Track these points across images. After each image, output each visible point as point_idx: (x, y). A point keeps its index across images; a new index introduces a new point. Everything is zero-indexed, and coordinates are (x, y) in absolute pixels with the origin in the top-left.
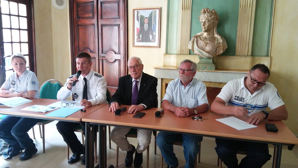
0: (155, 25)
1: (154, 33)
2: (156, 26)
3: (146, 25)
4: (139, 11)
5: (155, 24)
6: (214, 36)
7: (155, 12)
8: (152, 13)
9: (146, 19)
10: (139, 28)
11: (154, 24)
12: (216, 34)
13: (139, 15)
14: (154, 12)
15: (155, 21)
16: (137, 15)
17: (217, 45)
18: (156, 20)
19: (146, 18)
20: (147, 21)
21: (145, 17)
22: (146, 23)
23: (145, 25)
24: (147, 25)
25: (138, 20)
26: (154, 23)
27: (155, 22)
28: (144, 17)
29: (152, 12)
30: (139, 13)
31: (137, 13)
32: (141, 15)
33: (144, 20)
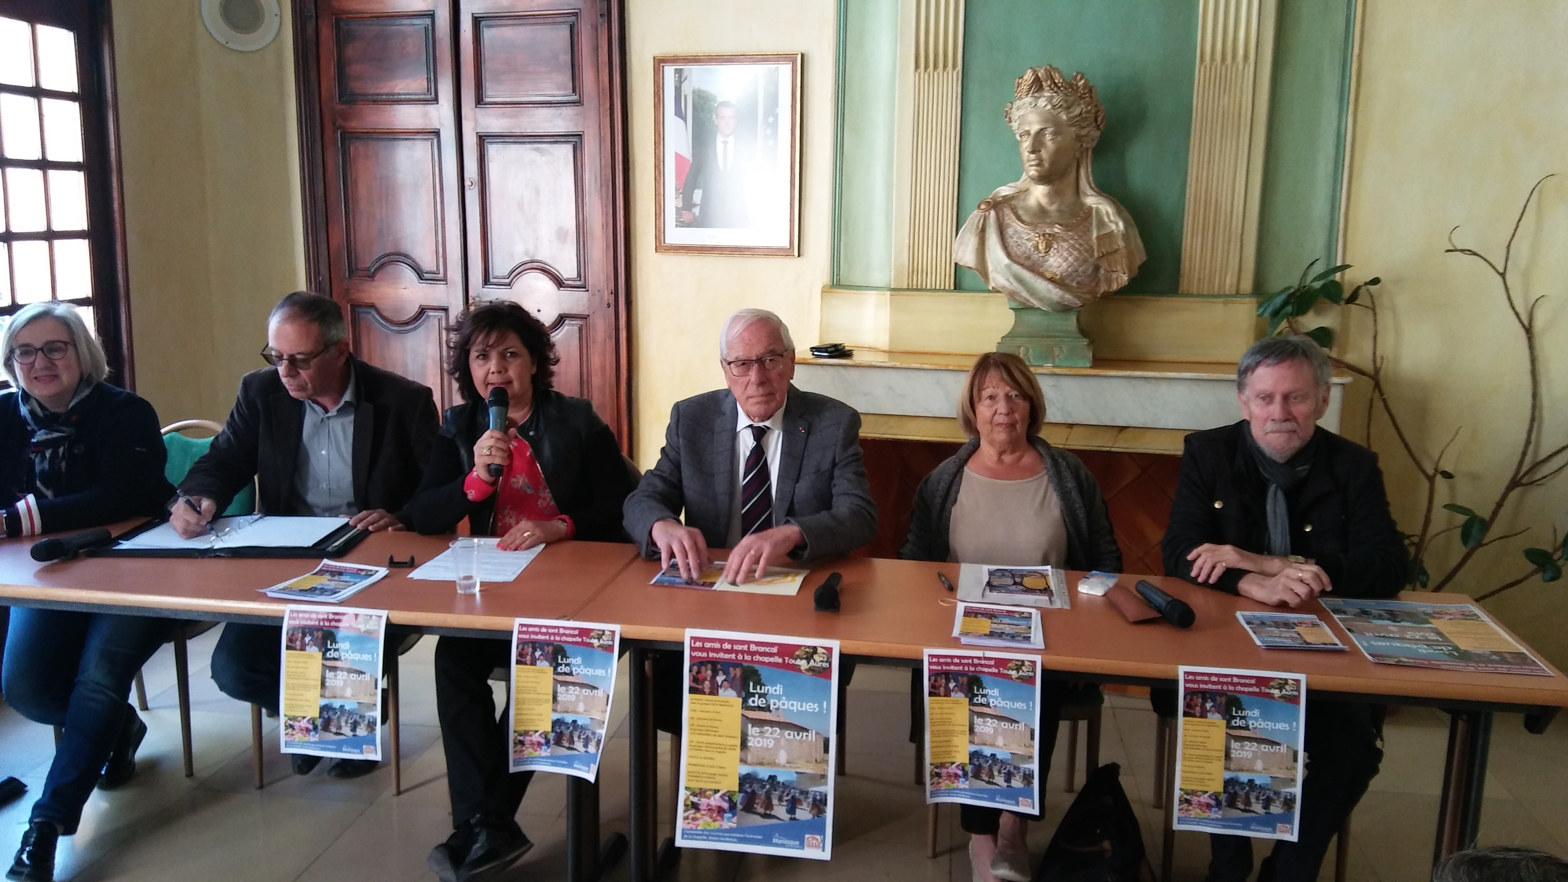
4: (686, 68)
6: (1082, 205)
7: (772, 77)
8: (755, 82)
9: (727, 112)
11: (766, 137)
12: (1089, 192)
13: (687, 89)
14: (764, 77)
15: (770, 118)
16: (678, 90)
17: (1099, 246)
18: (775, 115)
19: (726, 103)
20: (731, 122)
22: (727, 132)
23: (720, 140)
24: (731, 139)
25: (680, 113)
26: (768, 130)
27: (774, 125)
29: (756, 75)
30: (686, 79)
31: (675, 77)
32: (696, 88)
33: (714, 116)
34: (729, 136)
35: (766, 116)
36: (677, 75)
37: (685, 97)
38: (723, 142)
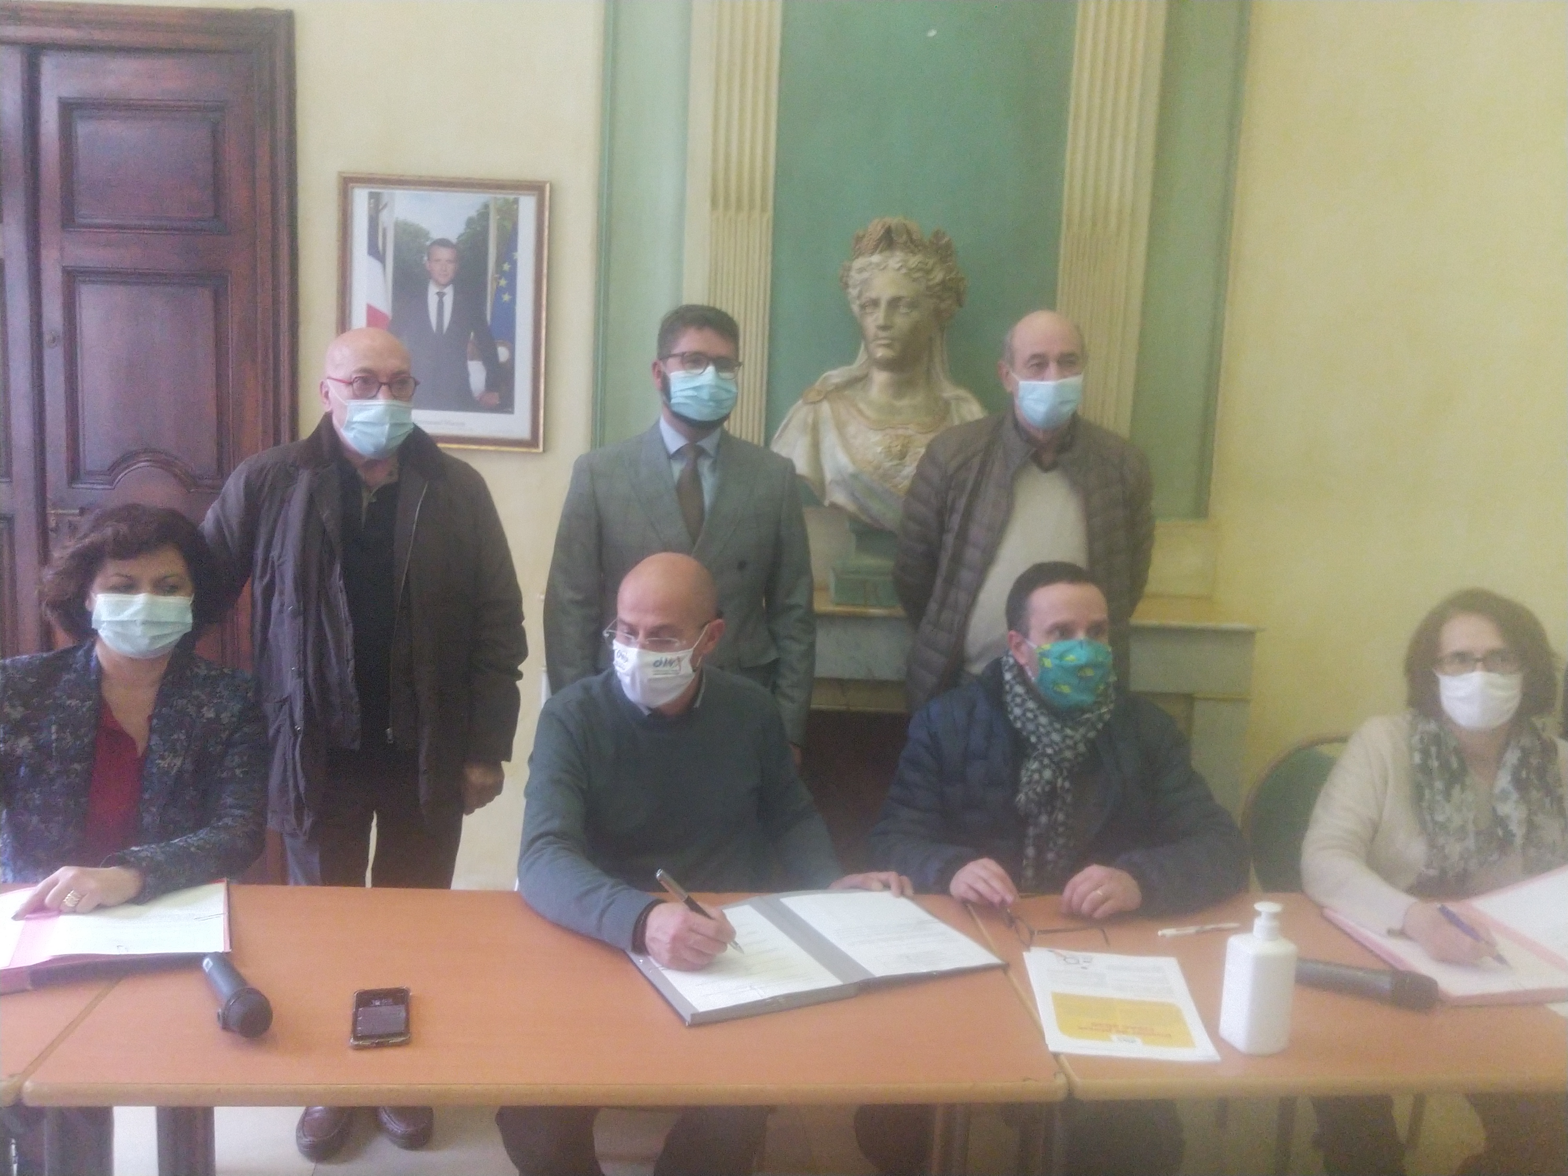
0: (506, 297)
1: (503, 353)
2: (513, 301)
3: (441, 295)
4: (386, 192)
5: (512, 288)
6: (937, 397)
7: (510, 214)
8: (484, 215)
9: (444, 254)
10: (384, 305)
11: (499, 291)
12: (946, 381)
13: (386, 219)
14: (499, 211)
15: (506, 267)
16: (373, 220)
18: (514, 264)
19: (443, 243)
20: (451, 268)
21: (436, 235)
22: (443, 280)
23: (433, 291)
24: (449, 292)
25: (375, 251)
26: (503, 282)
27: (512, 277)
28: (426, 235)
29: (486, 206)
30: (385, 206)
31: (369, 203)
32: (401, 218)
33: (426, 258)
34: (445, 285)
35: (499, 263)
36: (372, 201)
37: (384, 230)
38: (438, 293)
